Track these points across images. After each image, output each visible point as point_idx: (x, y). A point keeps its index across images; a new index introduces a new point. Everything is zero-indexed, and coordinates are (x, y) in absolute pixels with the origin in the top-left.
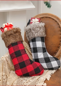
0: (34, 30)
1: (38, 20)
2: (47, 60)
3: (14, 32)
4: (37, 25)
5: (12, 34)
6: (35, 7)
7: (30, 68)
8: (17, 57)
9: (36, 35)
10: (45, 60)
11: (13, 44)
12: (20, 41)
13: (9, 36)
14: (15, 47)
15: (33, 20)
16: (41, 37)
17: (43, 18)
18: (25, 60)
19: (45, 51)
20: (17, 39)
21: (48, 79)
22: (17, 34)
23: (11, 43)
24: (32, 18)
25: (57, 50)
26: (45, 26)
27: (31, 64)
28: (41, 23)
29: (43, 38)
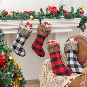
0: (69, 45)
1: (74, 39)
2: (76, 67)
3: (54, 45)
4: (71, 42)
5: (53, 47)
6: (72, 31)
7: (62, 70)
8: (54, 61)
9: (70, 49)
10: (74, 66)
11: (52, 53)
12: (57, 52)
13: (51, 47)
14: (54, 55)
15: (71, 39)
16: (73, 51)
17: (77, 38)
18: (59, 64)
19: (76, 61)
20: (56, 50)
21: (73, 79)
22: (56, 47)
23: (51, 52)
24: (70, 37)
25: (85, 61)
26: (78, 44)
27: (63, 67)
28: (75, 41)
29: (76, 51)
